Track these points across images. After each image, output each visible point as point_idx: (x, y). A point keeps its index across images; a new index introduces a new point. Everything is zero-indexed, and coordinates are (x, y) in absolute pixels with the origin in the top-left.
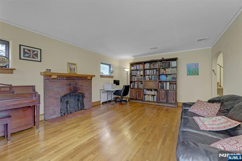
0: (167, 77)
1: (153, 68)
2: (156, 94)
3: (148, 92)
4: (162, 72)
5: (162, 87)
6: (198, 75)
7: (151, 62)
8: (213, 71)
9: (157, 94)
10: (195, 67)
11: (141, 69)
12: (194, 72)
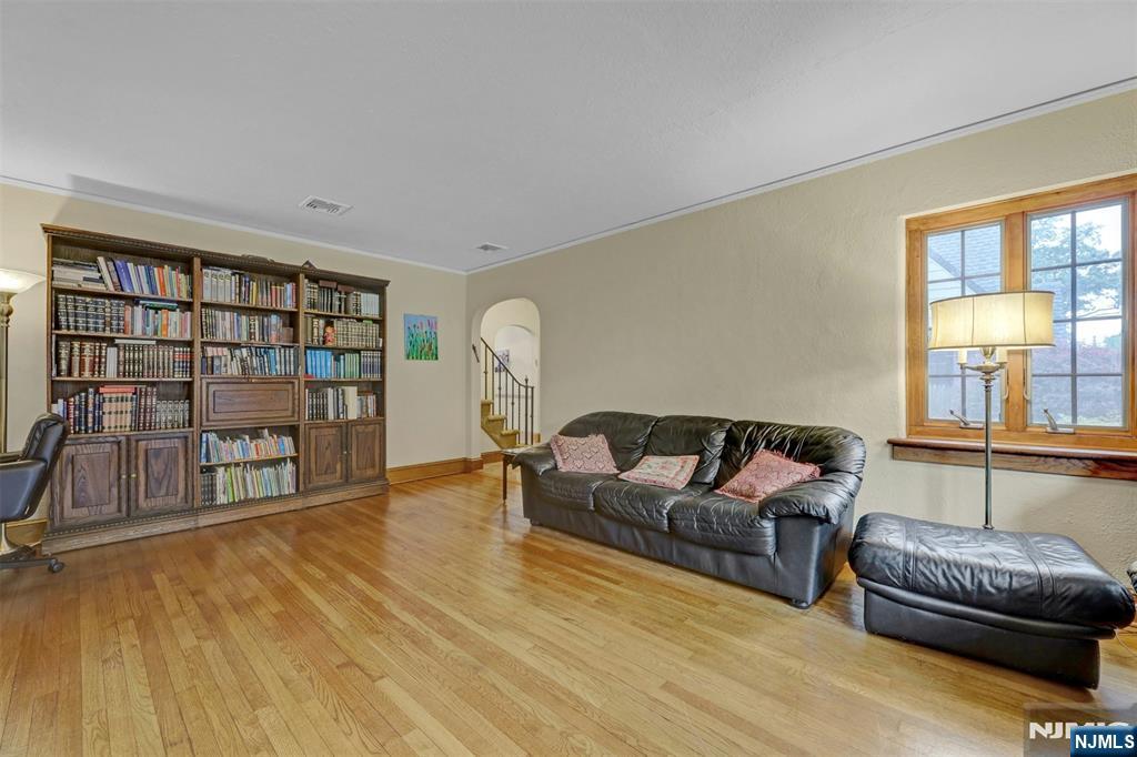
0: (337, 359)
1: (260, 306)
2: (289, 451)
3: (235, 450)
4: (316, 334)
5: (320, 413)
6: (437, 358)
7: (246, 268)
8: (474, 348)
9: (297, 450)
10: (428, 329)
11: (169, 296)
12: (426, 349)
